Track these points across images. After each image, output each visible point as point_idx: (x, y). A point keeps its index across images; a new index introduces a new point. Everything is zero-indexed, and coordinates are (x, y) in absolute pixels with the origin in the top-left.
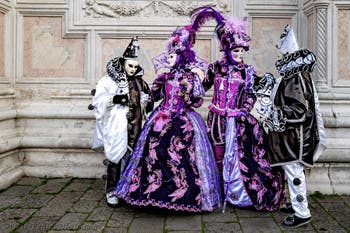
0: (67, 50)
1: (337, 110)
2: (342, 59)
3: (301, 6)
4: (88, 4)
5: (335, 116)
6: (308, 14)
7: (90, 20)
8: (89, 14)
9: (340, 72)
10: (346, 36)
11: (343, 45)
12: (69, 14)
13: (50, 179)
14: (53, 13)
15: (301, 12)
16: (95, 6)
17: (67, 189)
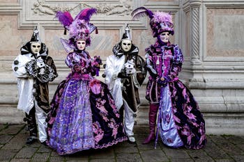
0: (21, 37)
1: (206, 77)
2: (210, 42)
3: (181, 5)
4: (36, 6)
5: (205, 81)
6: (187, 12)
7: (37, 17)
8: (36, 13)
9: (208, 52)
10: (213, 27)
11: (211, 32)
12: (22, 13)
13: (10, 125)
14: (11, 12)
15: (182, 9)
16: (40, 7)
17: (22, 132)
